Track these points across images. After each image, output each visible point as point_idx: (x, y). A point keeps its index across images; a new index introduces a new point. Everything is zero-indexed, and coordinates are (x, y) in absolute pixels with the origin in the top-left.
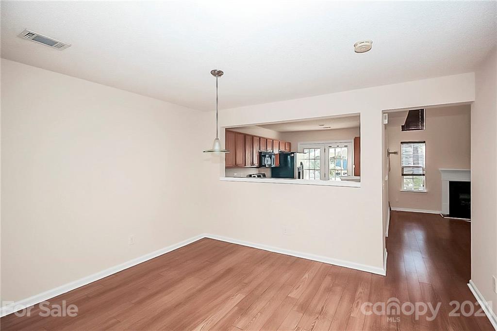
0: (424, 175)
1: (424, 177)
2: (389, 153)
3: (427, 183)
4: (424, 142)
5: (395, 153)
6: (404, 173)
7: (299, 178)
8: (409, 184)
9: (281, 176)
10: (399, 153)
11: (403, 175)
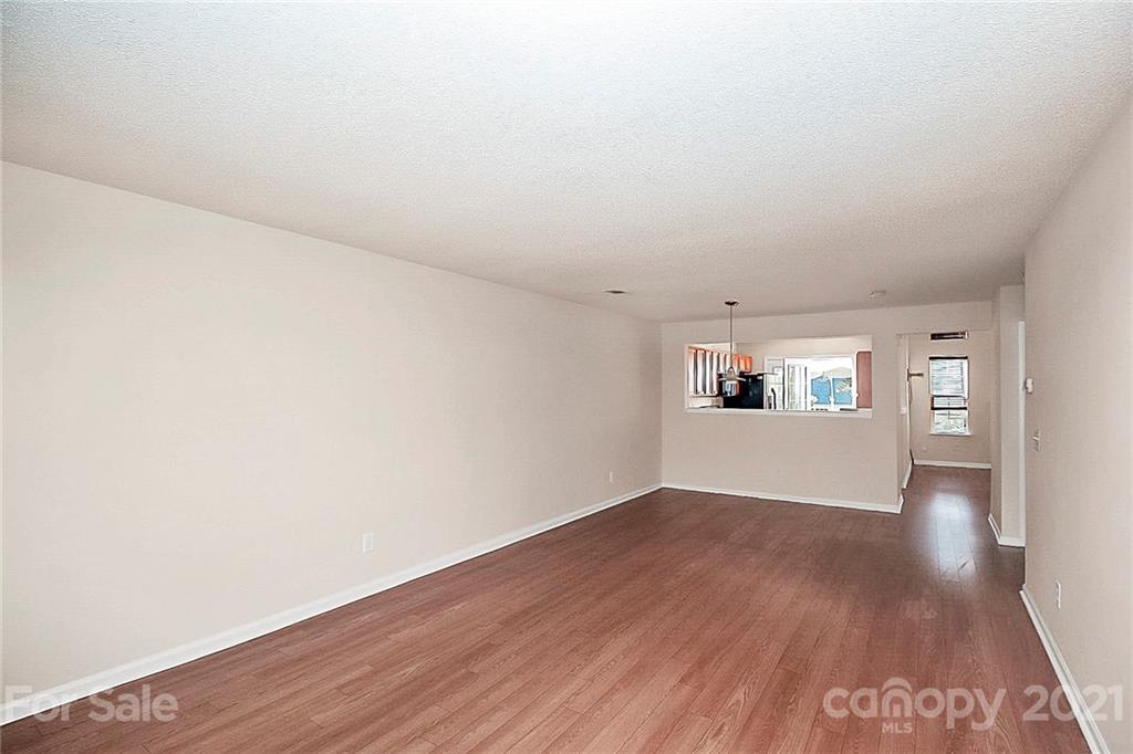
0: (965, 408)
1: (966, 412)
2: (910, 375)
3: (969, 422)
4: (966, 358)
5: (919, 375)
6: (936, 406)
7: (770, 408)
8: (942, 423)
9: (747, 404)
10: (926, 375)
11: (933, 408)
